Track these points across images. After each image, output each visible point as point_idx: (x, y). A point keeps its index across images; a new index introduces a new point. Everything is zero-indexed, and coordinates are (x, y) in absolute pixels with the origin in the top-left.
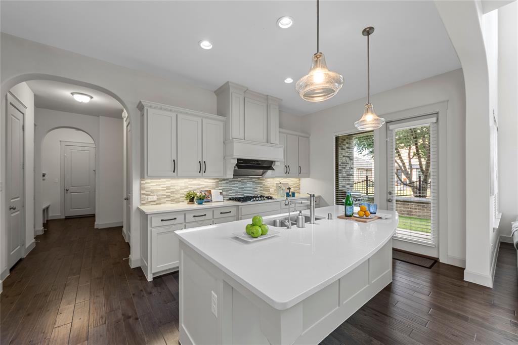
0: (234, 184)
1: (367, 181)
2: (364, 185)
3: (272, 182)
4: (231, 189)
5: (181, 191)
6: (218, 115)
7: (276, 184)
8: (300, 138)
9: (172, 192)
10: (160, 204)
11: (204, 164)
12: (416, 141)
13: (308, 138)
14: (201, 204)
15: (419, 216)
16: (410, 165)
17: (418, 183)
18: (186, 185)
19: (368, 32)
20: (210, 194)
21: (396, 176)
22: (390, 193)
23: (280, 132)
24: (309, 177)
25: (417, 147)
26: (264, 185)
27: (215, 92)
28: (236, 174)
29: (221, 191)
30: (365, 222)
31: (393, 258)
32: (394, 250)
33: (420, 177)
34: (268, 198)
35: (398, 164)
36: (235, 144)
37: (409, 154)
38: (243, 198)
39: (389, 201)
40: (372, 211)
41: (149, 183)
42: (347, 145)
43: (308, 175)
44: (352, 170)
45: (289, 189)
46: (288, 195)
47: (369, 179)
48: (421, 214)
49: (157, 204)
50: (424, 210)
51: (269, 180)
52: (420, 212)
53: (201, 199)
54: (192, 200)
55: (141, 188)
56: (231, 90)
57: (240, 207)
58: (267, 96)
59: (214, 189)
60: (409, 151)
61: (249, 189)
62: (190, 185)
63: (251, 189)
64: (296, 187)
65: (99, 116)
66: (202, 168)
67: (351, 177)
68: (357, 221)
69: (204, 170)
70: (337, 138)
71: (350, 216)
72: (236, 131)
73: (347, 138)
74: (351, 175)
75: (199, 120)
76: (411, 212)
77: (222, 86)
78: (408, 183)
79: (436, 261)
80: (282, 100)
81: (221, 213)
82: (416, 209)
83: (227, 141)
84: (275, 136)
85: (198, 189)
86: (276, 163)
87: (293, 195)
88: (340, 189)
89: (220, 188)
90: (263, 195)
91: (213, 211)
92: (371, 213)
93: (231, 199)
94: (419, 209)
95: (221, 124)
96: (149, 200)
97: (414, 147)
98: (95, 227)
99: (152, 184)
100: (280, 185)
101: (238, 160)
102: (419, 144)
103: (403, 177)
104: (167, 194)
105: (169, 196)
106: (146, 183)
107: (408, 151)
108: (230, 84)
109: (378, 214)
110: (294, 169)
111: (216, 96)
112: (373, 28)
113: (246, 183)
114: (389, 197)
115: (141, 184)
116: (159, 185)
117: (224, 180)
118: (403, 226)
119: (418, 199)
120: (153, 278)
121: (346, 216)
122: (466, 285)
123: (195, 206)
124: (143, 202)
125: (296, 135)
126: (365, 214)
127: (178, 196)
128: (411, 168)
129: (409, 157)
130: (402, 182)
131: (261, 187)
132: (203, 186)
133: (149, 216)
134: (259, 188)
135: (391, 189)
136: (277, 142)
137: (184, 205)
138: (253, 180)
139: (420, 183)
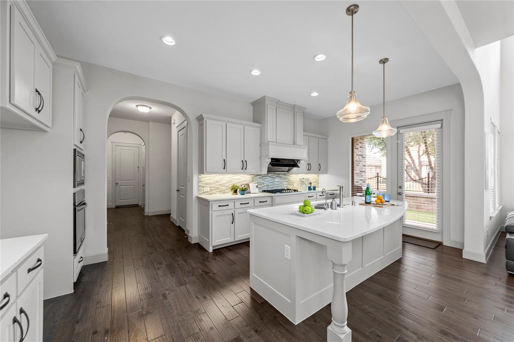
0: (266, 179)
1: (378, 177)
2: (375, 180)
3: (295, 178)
4: (263, 183)
5: (227, 185)
6: (253, 122)
7: (300, 179)
8: (320, 140)
9: (220, 185)
10: (212, 194)
11: (245, 163)
12: (425, 140)
13: (326, 139)
14: (243, 194)
15: (428, 210)
16: (420, 162)
17: (427, 179)
18: (230, 179)
19: (384, 61)
20: (249, 187)
21: (406, 172)
22: (400, 187)
23: (304, 135)
24: (327, 173)
25: (426, 146)
26: (289, 180)
27: (252, 103)
28: (269, 171)
29: (257, 185)
30: (382, 207)
31: (403, 241)
32: (403, 235)
33: (429, 174)
34: (295, 191)
35: (407, 161)
36: (270, 146)
37: (419, 152)
38: (272, 190)
39: (400, 194)
40: (386, 199)
41: (204, 178)
42: (360, 145)
43: (326, 172)
44: (364, 168)
45: (311, 183)
46: (310, 188)
47: (379, 175)
48: (429, 208)
49: (210, 194)
50: (433, 204)
51: (293, 175)
52: (428, 206)
53: (243, 190)
54: (236, 192)
55: (199, 181)
56: (267, 102)
57: (274, 197)
58: (294, 105)
59: (251, 182)
60: (419, 149)
61: (276, 183)
62: (233, 179)
63: (279, 183)
64: (315, 182)
65: (148, 122)
66: (244, 166)
67: (364, 173)
68: (375, 206)
69: (245, 167)
70: (353, 139)
71: (369, 203)
72: (270, 136)
73: (361, 139)
74: (364, 172)
75: (242, 127)
76: (420, 206)
77: (259, 99)
78: (417, 179)
79: (440, 244)
80: (306, 108)
81: (260, 202)
82: (425, 203)
83: (263, 144)
84: (300, 139)
85: (239, 182)
86: (301, 161)
87: (314, 188)
88: (355, 184)
89: (256, 182)
90: (289, 188)
91: (254, 200)
92: (386, 201)
93: (265, 191)
94: (427, 204)
95: (258, 130)
96: (204, 191)
97: (424, 145)
98: (146, 214)
99: (206, 178)
100: (303, 180)
101: (272, 159)
102: (429, 142)
103: (413, 174)
104: (217, 186)
105: (218, 188)
106: (202, 178)
107: (417, 149)
108: (266, 98)
109: (391, 202)
110: (314, 167)
111: (252, 107)
112: (388, 59)
113: (274, 178)
114: (400, 190)
115: (198, 178)
116: (211, 179)
117: (258, 175)
118: (412, 218)
119: (426, 194)
120: (213, 250)
121: (366, 203)
122: (464, 260)
123: (239, 196)
124: (200, 192)
125: (317, 137)
126: (381, 202)
127: (224, 188)
128: (421, 166)
129: (419, 155)
130: (412, 179)
131: (287, 182)
132: (242, 180)
133: (210, 203)
134: (285, 183)
135: (401, 184)
136: (302, 144)
137: (230, 195)
138: (280, 176)
139: (429, 179)
